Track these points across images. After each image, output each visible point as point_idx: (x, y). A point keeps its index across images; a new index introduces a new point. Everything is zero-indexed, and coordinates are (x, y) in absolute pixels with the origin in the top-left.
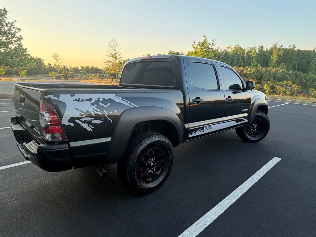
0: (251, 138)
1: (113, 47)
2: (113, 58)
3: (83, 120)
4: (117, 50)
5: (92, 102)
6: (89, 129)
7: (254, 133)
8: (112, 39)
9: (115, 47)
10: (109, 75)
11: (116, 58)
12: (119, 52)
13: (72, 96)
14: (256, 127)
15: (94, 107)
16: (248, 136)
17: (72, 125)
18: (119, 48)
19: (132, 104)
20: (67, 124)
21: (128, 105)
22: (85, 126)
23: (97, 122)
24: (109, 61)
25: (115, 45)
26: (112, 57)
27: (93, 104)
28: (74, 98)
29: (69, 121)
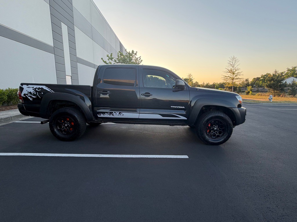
0: (211, 140)
1: (232, 64)
2: (230, 74)
3: (28, 95)
4: (235, 66)
5: (34, 88)
6: (31, 99)
7: (214, 135)
8: (231, 57)
9: (234, 63)
10: (228, 88)
11: (234, 73)
12: (237, 67)
13: (27, 86)
14: (217, 129)
15: (33, 91)
16: (207, 137)
17: (25, 97)
18: (238, 64)
19: (52, 91)
20: (23, 96)
21: (49, 91)
22: (29, 98)
23: (34, 97)
24: (226, 76)
25: (234, 62)
26: (230, 72)
27: (33, 89)
28: (28, 86)
29: (24, 95)
